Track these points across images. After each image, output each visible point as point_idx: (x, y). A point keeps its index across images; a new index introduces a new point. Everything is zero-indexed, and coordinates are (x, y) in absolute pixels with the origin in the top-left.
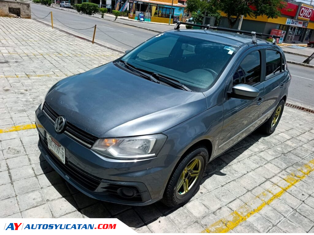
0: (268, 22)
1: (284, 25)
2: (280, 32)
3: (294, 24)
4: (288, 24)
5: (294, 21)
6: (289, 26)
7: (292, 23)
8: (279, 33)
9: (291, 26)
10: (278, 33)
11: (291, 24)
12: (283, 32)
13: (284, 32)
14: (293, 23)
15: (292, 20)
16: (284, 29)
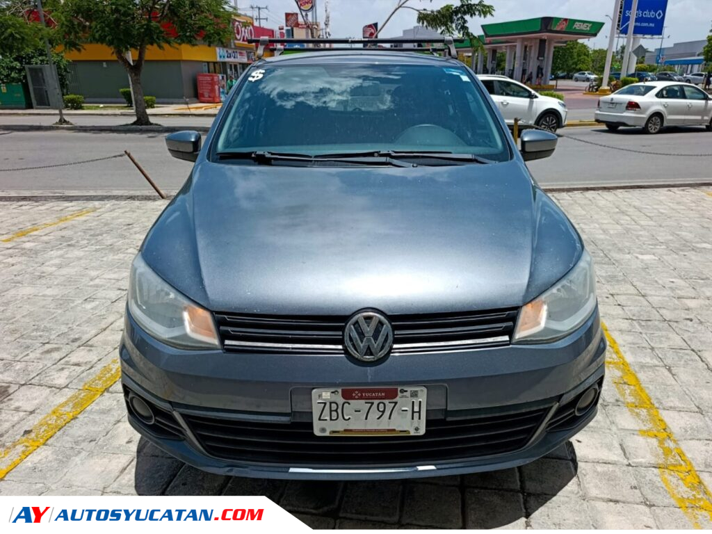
0: (184, 58)
1: (215, 63)
2: (216, 78)
3: (232, 58)
4: (222, 60)
5: (230, 51)
6: (224, 64)
7: (228, 57)
8: (215, 80)
9: (229, 62)
10: (212, 80)
11: (227, 60)
12: (221, 78)
13: (223, 77)
14: (230, 57)
15: (225, 51)
16: (217, 71)
